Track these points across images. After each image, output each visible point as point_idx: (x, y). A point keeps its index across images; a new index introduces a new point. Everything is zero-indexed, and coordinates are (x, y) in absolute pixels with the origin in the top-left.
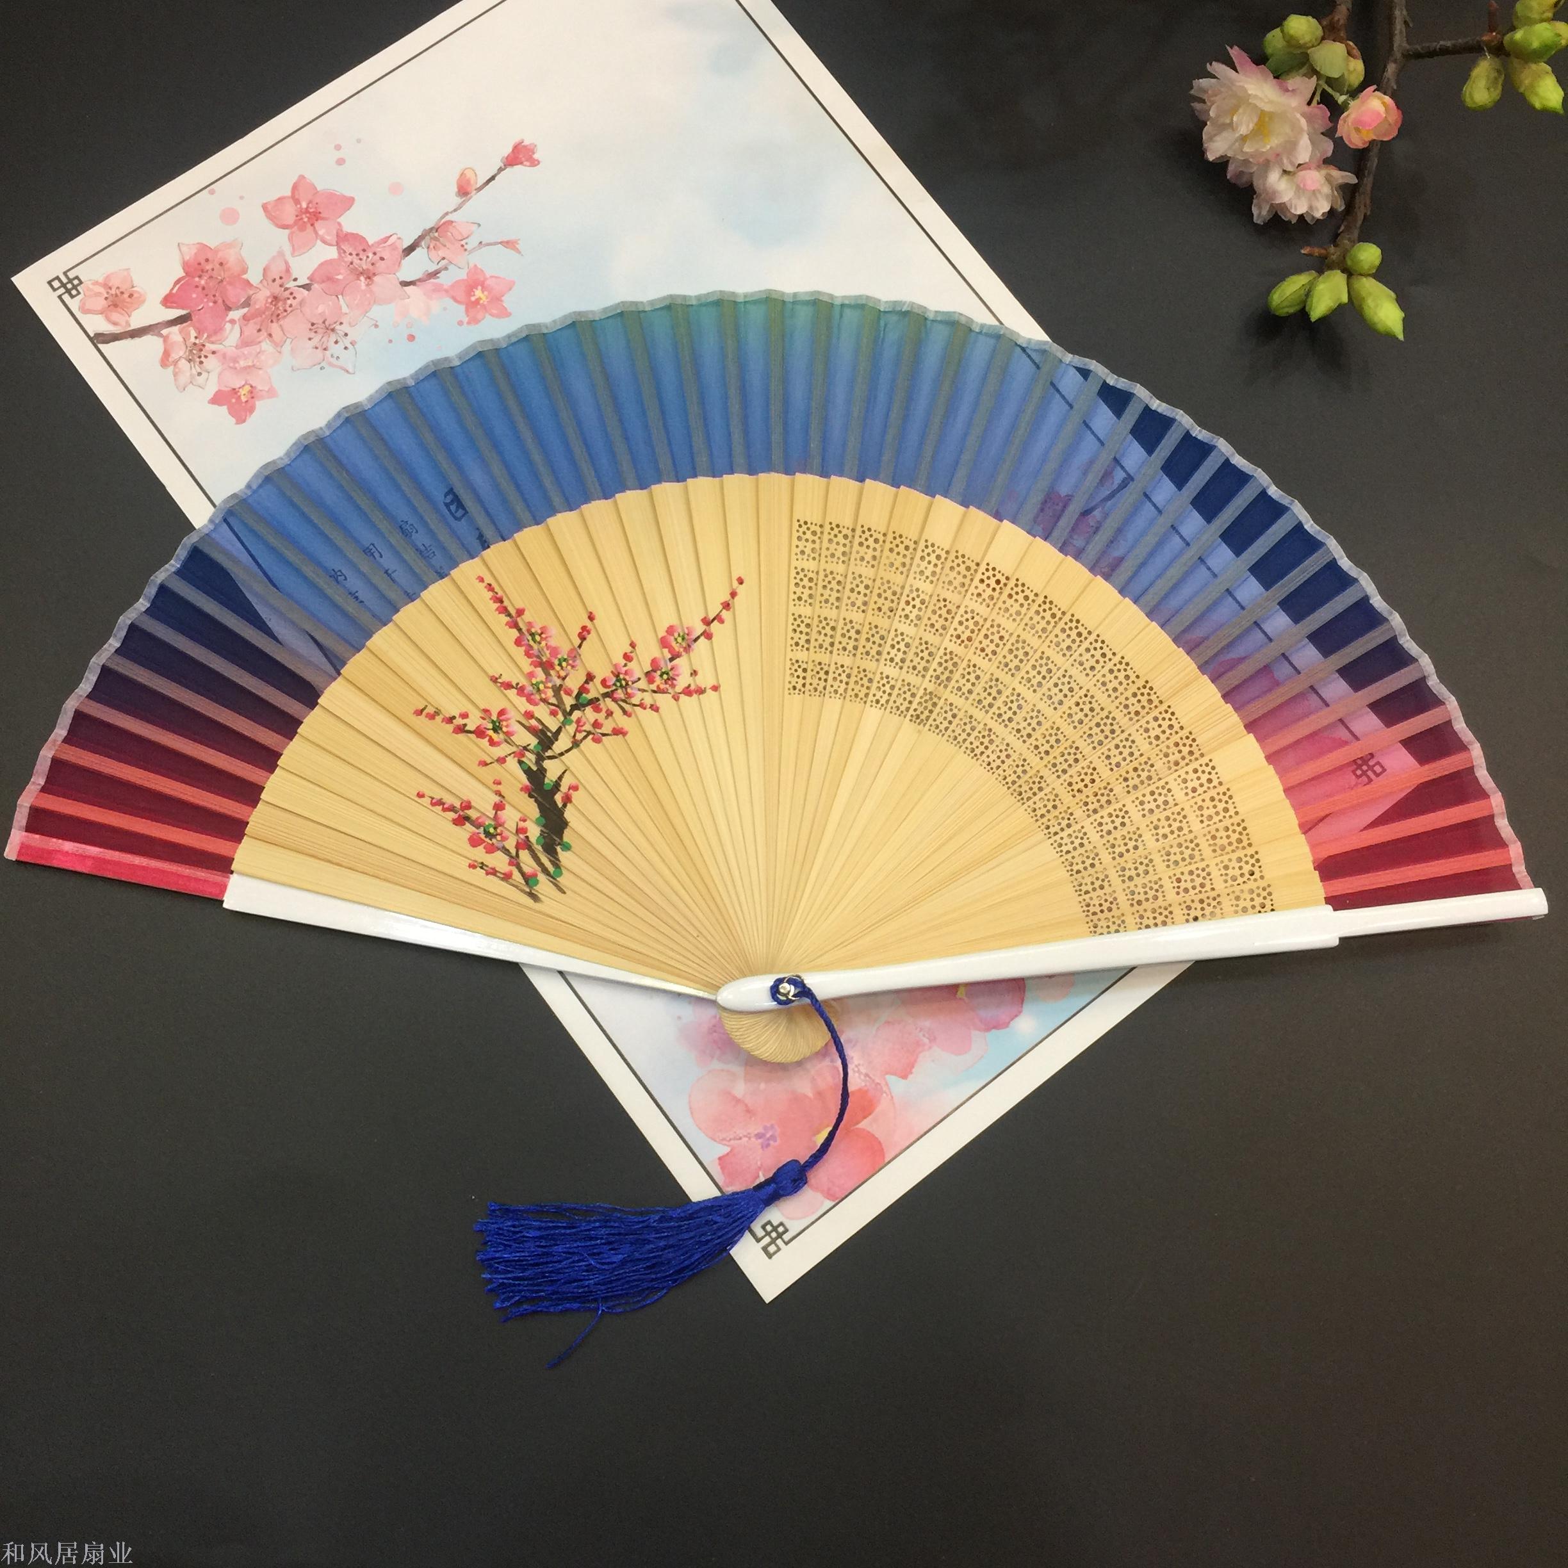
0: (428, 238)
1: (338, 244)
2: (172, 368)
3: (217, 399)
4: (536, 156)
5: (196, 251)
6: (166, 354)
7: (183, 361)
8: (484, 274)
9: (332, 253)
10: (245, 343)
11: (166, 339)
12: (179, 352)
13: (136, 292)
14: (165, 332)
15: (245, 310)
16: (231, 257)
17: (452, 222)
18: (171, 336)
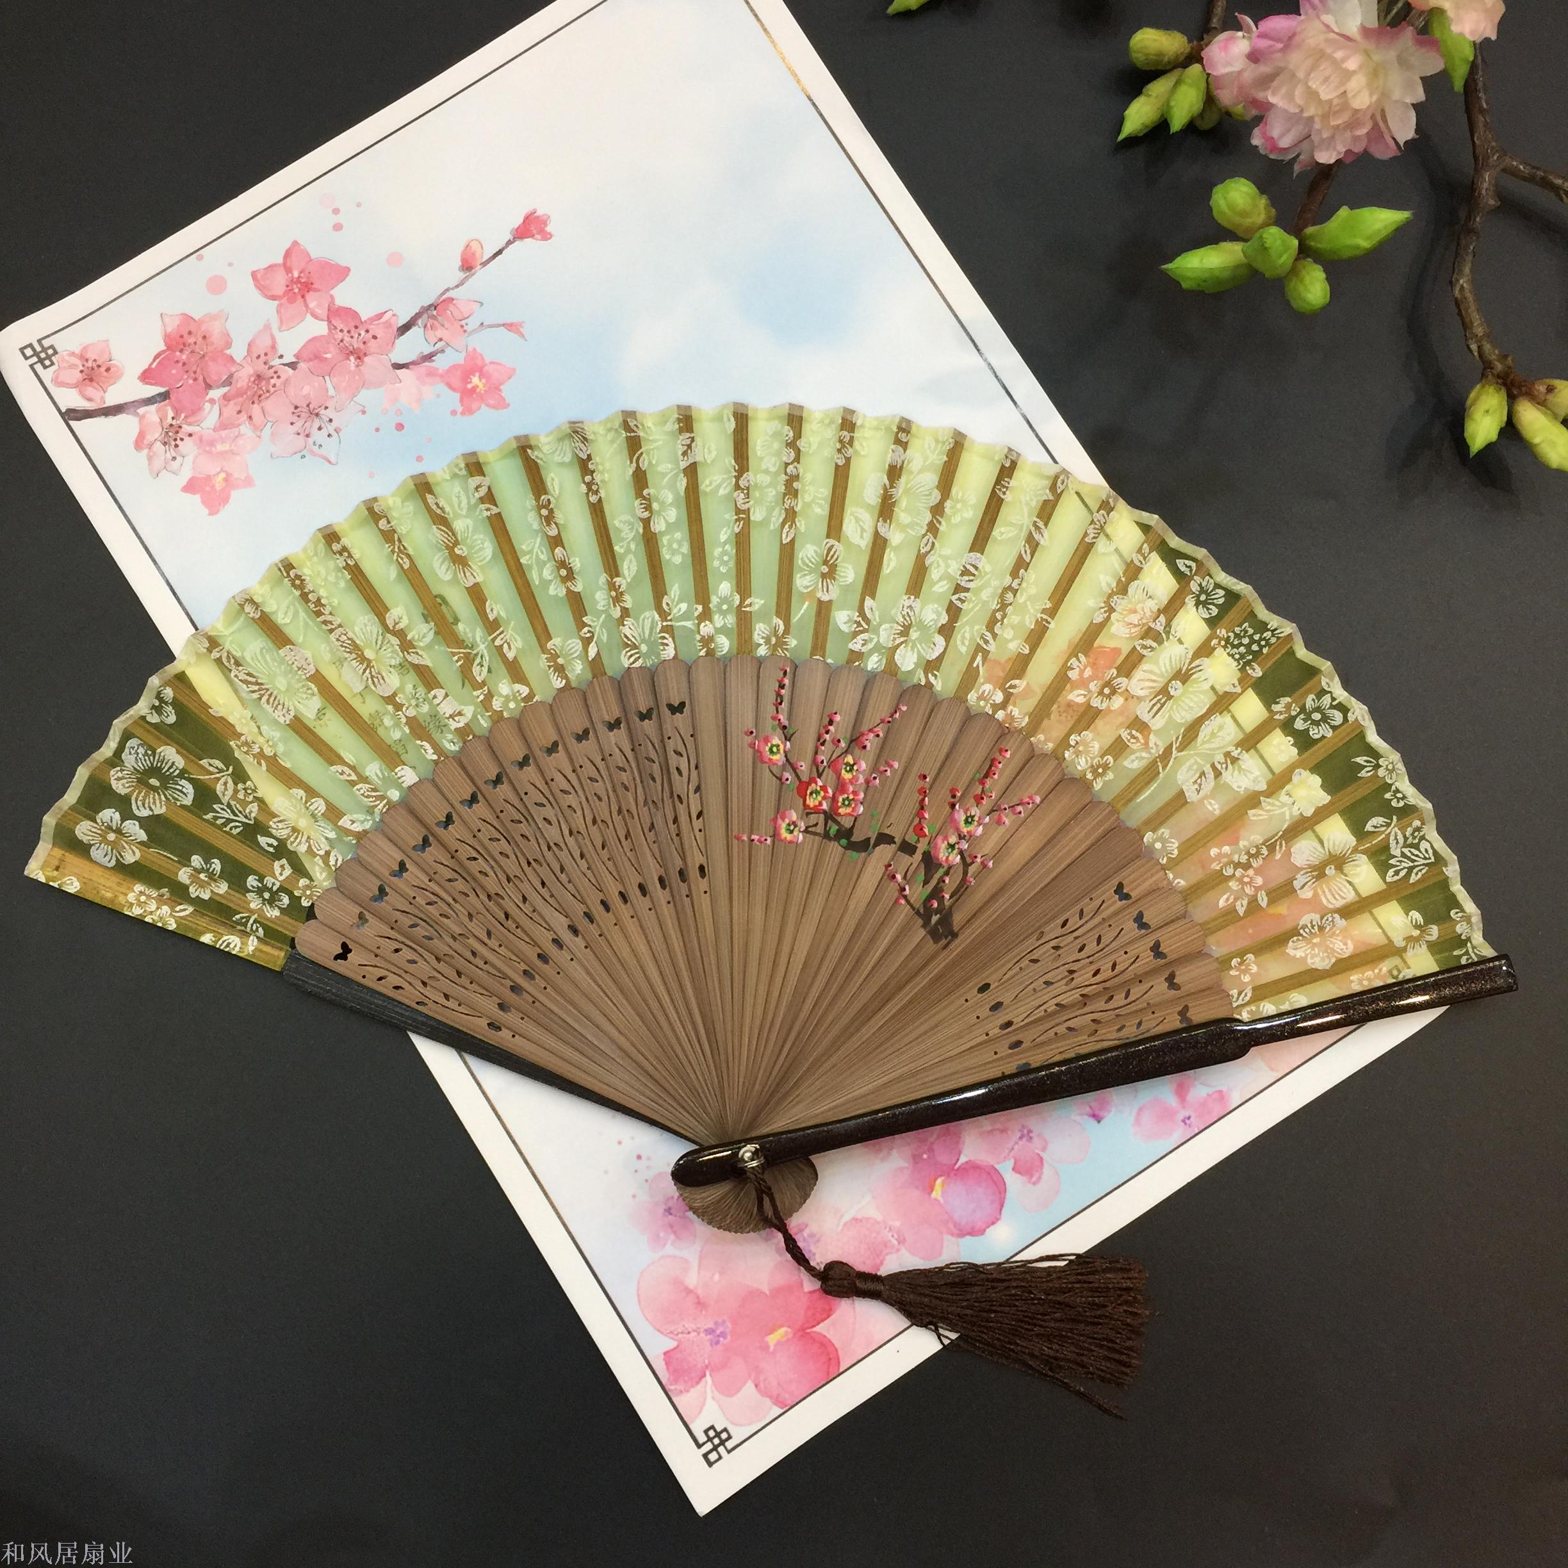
0: (425, 316)
1: (329, 321)
2: (146, 451)
3: (190, 487)
4: (549, 229)
5: (178, 322)
6: (141, 436)
7: (158, 446)
8: (483, 359)
9: (321, 328)
10: (223, 426)
11: (142, 418)
12: (155, 434)
13: (115, 366)
14: (141, 411)
15: (226, 389)
16: (215, 329)
17: (453, 299)
18: (148, 415)
